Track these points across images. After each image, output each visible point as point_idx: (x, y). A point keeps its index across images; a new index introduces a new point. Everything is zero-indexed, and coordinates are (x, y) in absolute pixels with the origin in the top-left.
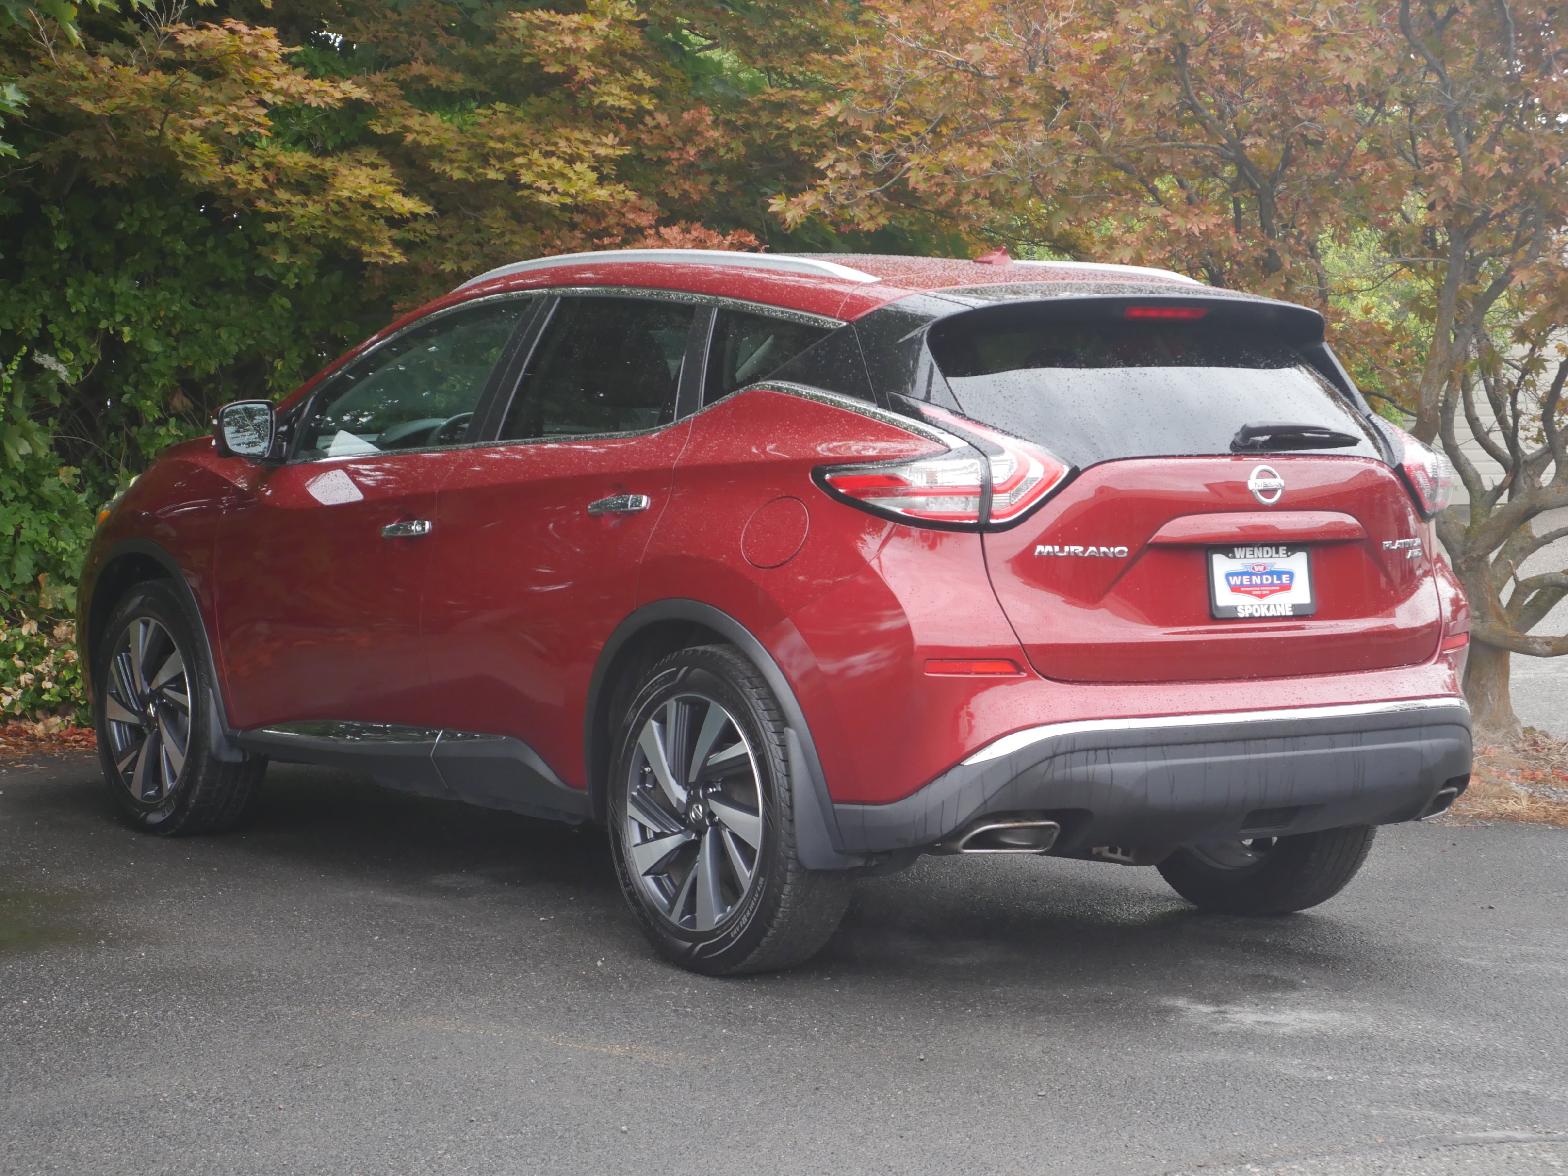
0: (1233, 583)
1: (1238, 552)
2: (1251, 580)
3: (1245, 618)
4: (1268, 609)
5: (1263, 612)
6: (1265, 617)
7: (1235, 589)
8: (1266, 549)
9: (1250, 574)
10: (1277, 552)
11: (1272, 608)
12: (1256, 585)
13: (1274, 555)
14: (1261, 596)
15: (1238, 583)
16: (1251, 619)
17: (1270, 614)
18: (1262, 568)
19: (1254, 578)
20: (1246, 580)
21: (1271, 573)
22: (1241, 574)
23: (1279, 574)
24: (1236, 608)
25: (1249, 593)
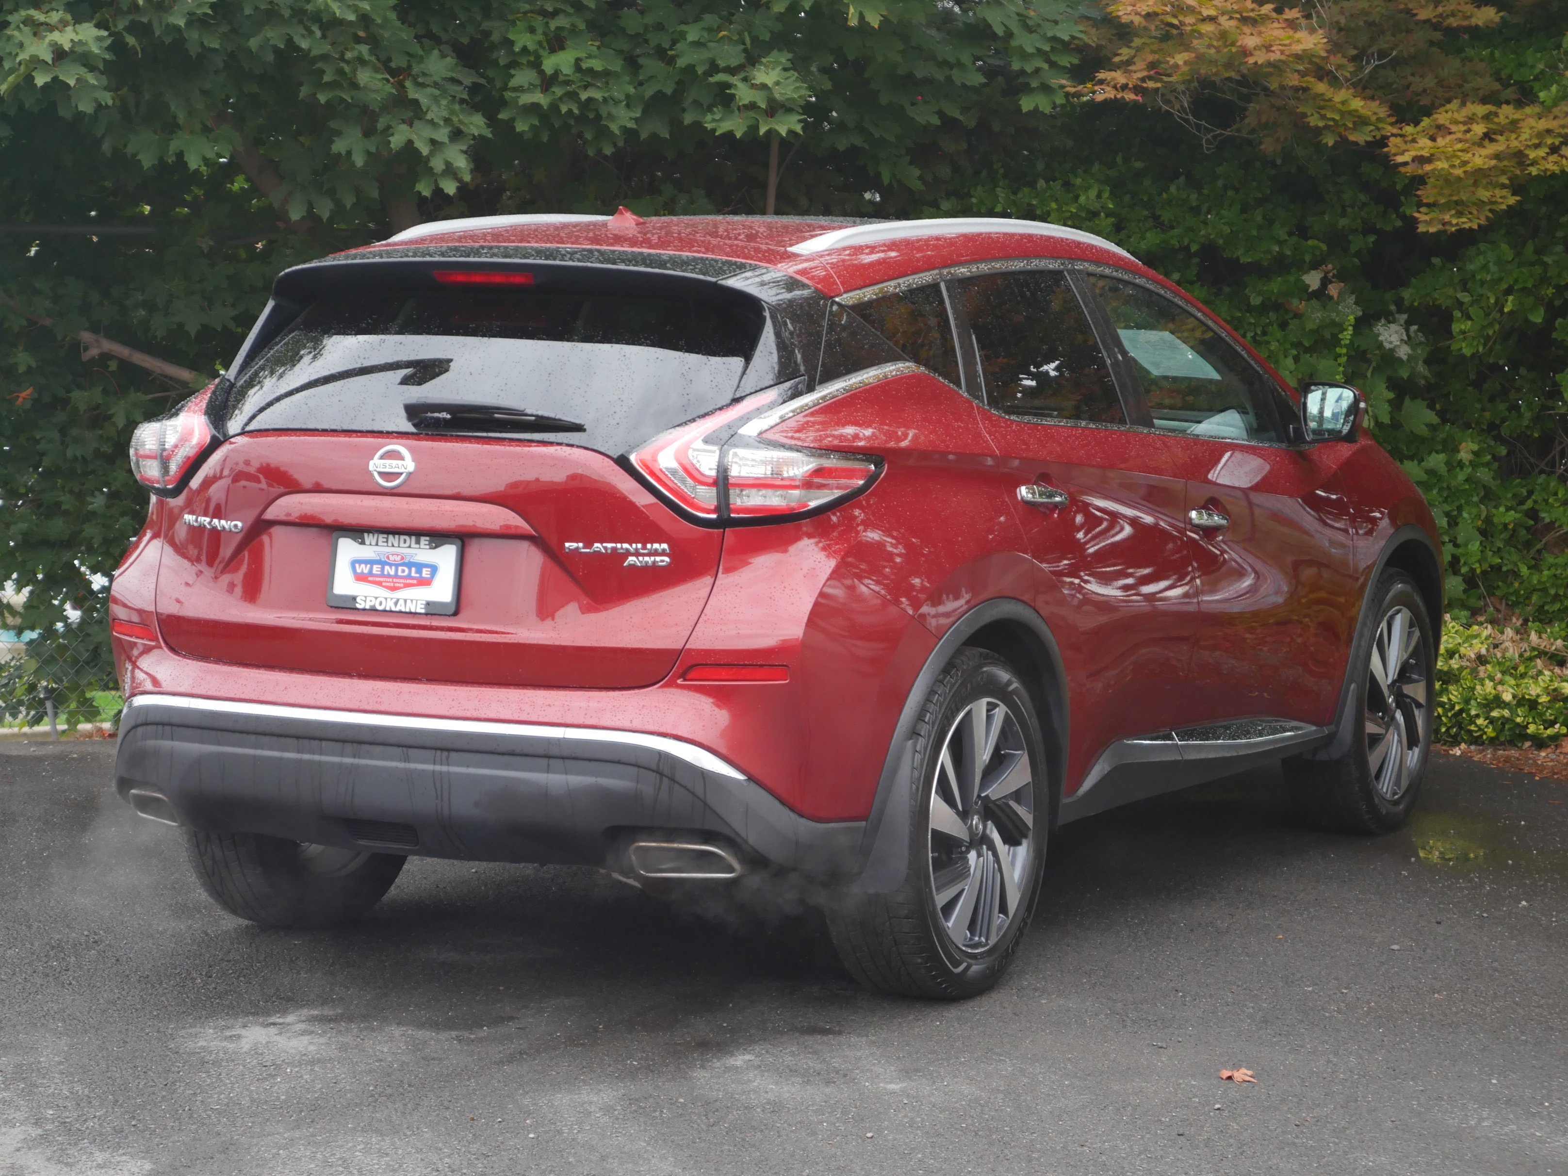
0: (359, 571)
1: (369, 538)
2: (383, 570)
3: (364, 609)
4: (396, 604)
5: (390, 606)
6: (391, 611)
7: (361, 578)
8: (403, 537)
9: (383, 563)
10: (418, 542)
11: (401, 602)
12: (389, 576)
13: (413, 545)
14: (393, 589)
15: (366, 571)
16: (373, 610)
17: (397, 609)
18: (399, 558)
19: (387, 568)
20: (376, 569)
21: (410, 565)
22: (372, 562)
23: (420, 567)
24: (354, 598)
25: (379, 584)
